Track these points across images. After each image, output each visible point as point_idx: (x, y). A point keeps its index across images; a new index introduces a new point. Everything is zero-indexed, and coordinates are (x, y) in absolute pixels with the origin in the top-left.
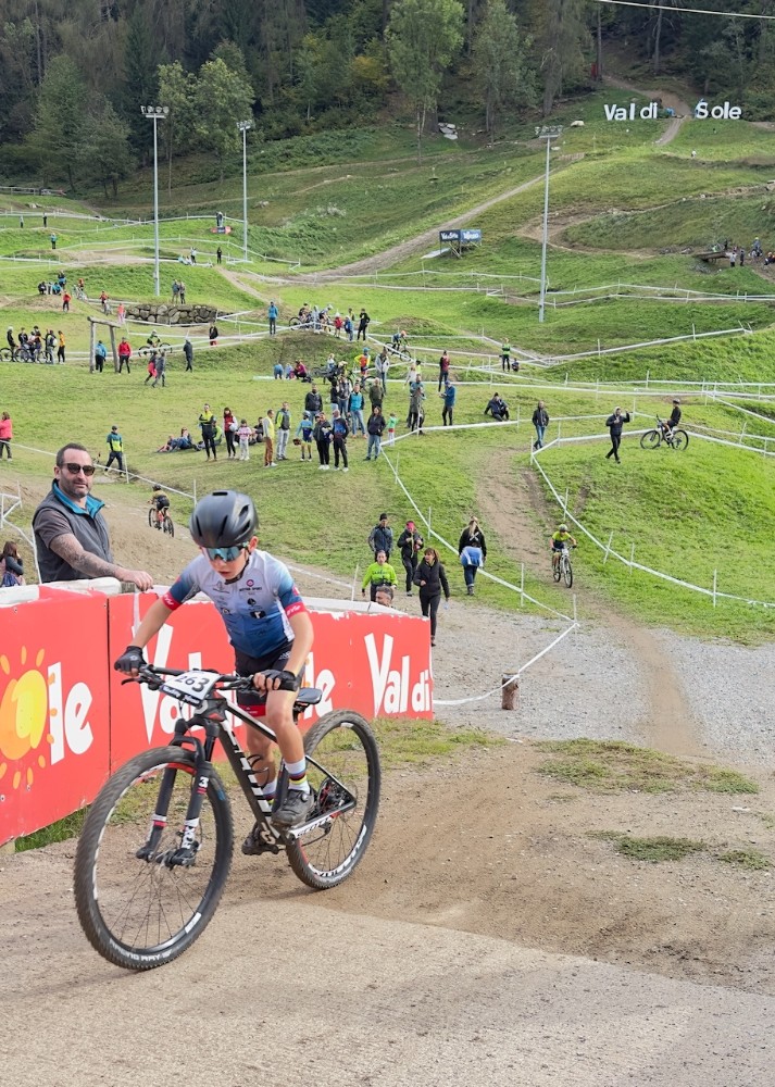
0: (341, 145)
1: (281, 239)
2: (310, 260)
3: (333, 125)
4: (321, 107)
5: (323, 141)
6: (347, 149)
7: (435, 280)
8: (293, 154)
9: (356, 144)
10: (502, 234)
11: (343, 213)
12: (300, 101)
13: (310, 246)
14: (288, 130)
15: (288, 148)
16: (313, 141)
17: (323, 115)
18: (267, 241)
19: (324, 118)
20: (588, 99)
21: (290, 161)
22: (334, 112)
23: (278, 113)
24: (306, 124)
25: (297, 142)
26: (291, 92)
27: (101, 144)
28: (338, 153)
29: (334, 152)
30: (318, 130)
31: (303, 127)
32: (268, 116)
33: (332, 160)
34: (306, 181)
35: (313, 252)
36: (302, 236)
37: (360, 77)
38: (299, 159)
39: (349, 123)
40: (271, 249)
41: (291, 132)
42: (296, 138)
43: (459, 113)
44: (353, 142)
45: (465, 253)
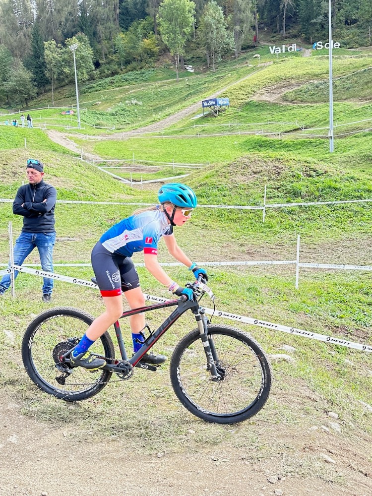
0: (138, 77)
1: (104, 117)
2: (121, 127)
3: (134, 69)
4: (127, 62)
5: (129, 76)
6: (142, 78)
7: (204, 130)
8: (115, 82)
9: (145, 76)
10: (242, 101)
11: (141, 103)
12: (118, 60)
13: (122, 119)
14: (113, 73)
15: (113, 79)
16: (125, 76)
17: (129, 66)
18: (96, 118)
19: (129, 67)
20: (255, 50)
21: (113, 85)
22: (134, 64)
23: (108, 66)
24: (121, 70)
25: (117, 77)
26: (114, 57)
27: (17, 81)
28: (136, 80)
29: (135, 80)
30: (127, 72)
31: (120, 72)
32: (102, 67)
33: (134, 83)
34: (121, 92)
35: (124, 123)
36: (117, 115)
37: (145, 48)
38: (117, 84)
39: (141, 68)
40: (98, 122)
41: (113, 74)
42: (116, 76)
43: (193, 62)
44: (144, 75)
45: (220, 113)
